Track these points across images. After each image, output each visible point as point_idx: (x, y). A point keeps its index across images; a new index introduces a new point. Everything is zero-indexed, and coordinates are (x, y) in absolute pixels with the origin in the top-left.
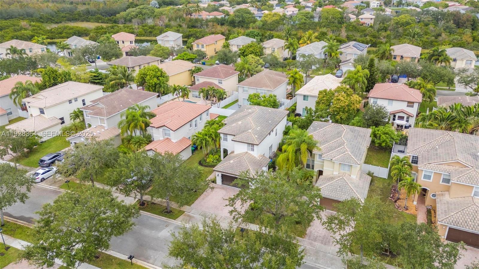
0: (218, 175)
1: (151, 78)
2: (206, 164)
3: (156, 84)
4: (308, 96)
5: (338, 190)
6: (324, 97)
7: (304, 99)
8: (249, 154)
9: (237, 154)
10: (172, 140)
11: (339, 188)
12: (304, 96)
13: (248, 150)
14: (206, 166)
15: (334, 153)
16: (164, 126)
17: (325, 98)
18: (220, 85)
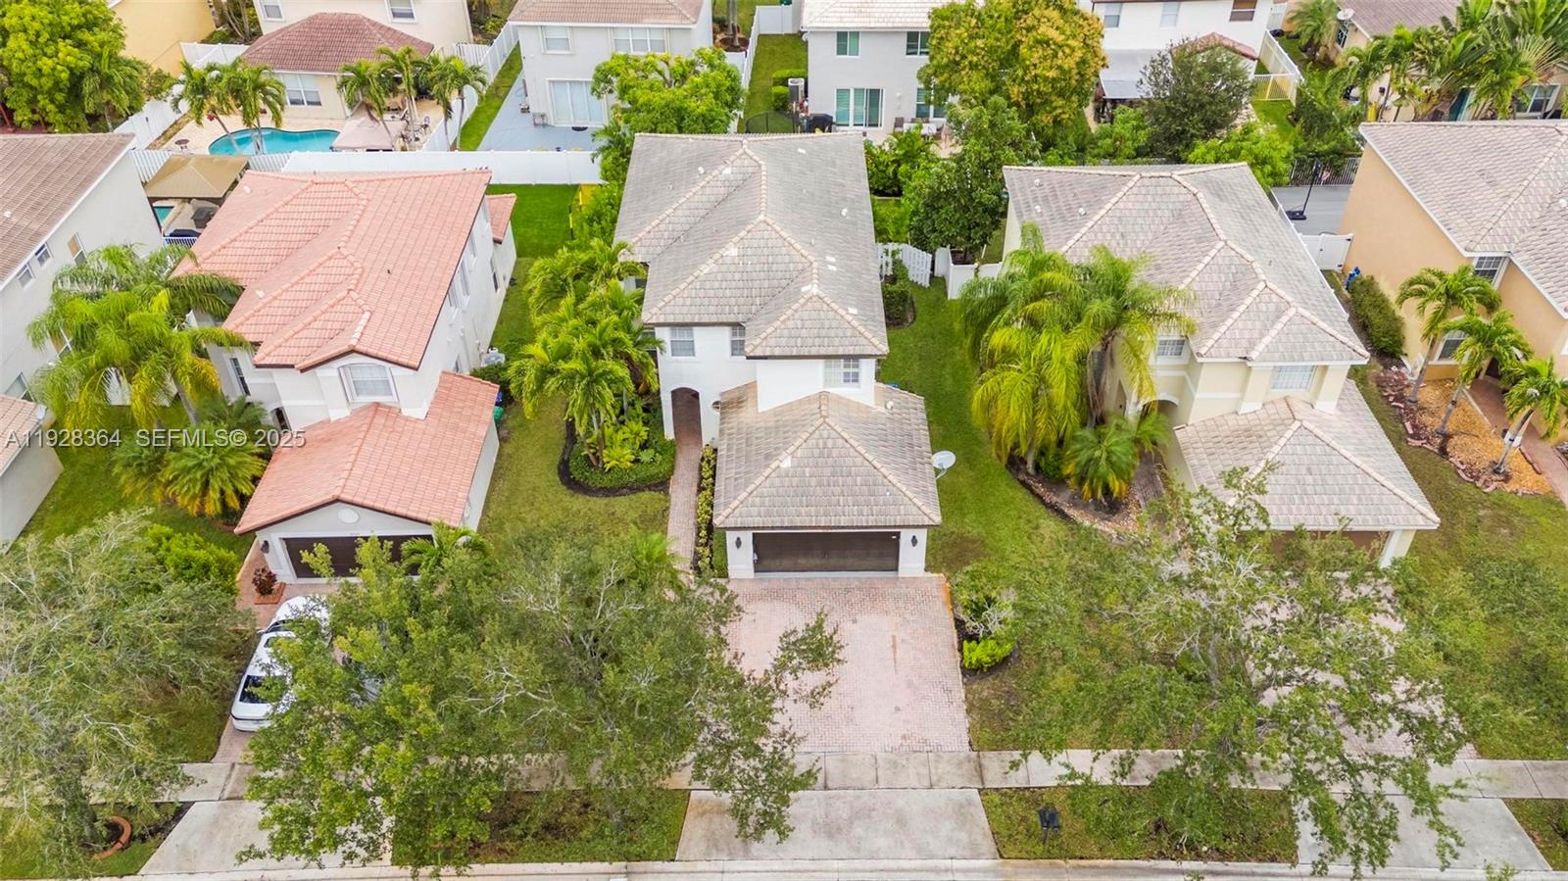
0: (738, 543)
1: (33, 44)
2: (606, 481)
3: (77, 78)
4: (856, 34)
5: (1310, 489)
6: (972, 37)
7: (842, 50)
8: (839, 399)
9: (778, 412)
10: (405, 412)
11: (1309, 479)
12: (842, 36)
13: (827, 382)
14: (610, 492)
15: (1240, 325)
16: (352, 351)
17: (980, 43)
18: (402, 26)
